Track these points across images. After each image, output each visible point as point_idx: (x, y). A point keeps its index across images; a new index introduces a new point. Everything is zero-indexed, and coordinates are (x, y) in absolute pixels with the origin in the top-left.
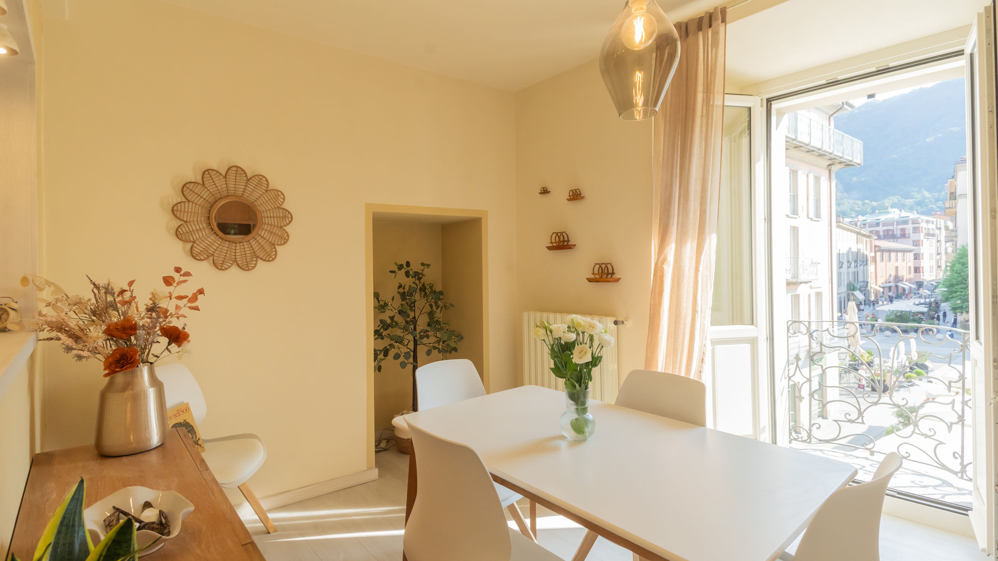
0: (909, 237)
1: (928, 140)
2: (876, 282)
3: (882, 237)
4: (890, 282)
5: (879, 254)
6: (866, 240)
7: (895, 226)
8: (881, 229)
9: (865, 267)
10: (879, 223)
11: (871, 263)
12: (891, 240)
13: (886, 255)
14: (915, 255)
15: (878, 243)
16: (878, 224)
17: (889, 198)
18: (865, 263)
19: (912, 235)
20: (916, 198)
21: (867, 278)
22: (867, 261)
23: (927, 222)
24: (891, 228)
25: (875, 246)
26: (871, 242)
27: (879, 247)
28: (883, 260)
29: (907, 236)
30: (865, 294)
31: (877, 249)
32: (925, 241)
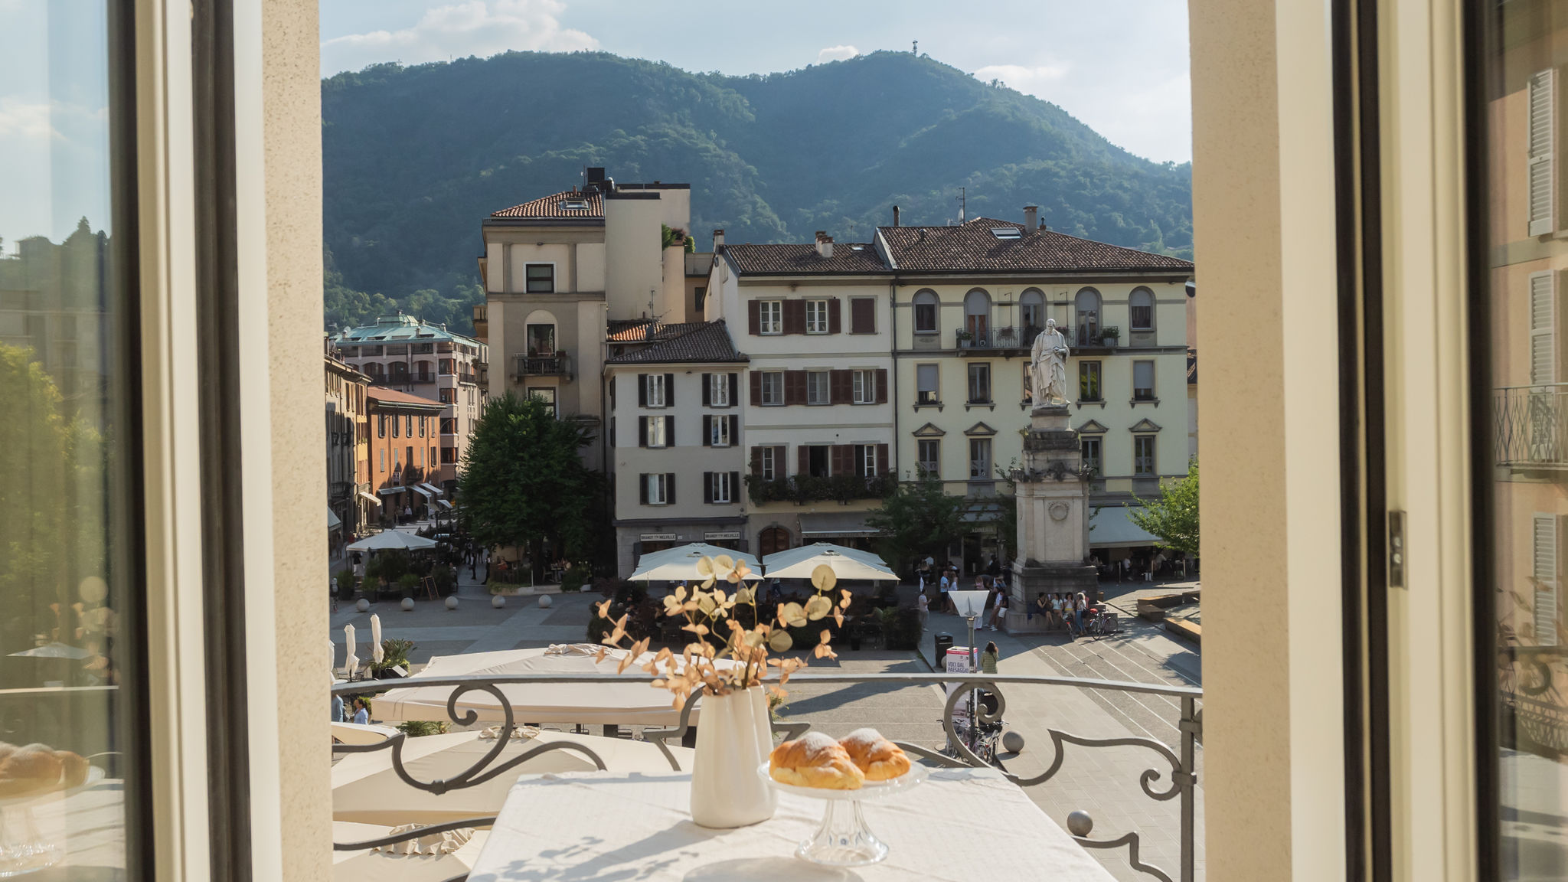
0: (433, 382)
1: (483, 173)
2: (371, 484)
3: (387, 380)
4: (397, 484)
5: (375, 418)
6: (347, 385)
7: (410, 356)
8: (385, 359)
9: (345, 447)
10: (382, 346)
11: (358, 439)
12: (402, 388)
13: (389, 420)
14: (442, 421)
15: (376, 393)
16: (378, 350)
17: (419, 291)
18: (345, 440)
19: (438, 376)
20: (464, 297)
21: (349, 475)
22: (350, 433)
23: (464, 349)
24: (402, 358)
25: (370, 400)
26: (358, 390)
27: (375, 401)
28: (383, 435)
29: (430, 378)
30: (345, 512)
31: (374, 407)
32: (460, 390)
